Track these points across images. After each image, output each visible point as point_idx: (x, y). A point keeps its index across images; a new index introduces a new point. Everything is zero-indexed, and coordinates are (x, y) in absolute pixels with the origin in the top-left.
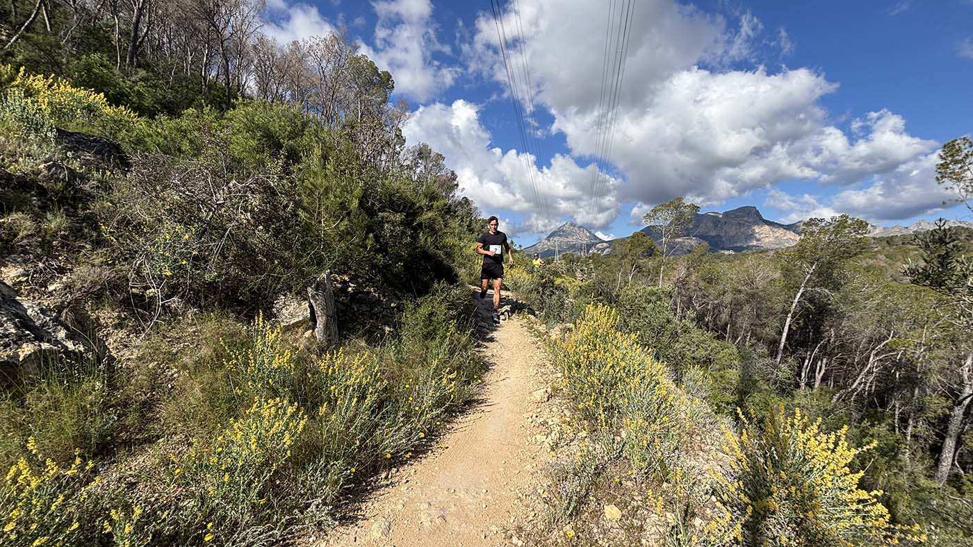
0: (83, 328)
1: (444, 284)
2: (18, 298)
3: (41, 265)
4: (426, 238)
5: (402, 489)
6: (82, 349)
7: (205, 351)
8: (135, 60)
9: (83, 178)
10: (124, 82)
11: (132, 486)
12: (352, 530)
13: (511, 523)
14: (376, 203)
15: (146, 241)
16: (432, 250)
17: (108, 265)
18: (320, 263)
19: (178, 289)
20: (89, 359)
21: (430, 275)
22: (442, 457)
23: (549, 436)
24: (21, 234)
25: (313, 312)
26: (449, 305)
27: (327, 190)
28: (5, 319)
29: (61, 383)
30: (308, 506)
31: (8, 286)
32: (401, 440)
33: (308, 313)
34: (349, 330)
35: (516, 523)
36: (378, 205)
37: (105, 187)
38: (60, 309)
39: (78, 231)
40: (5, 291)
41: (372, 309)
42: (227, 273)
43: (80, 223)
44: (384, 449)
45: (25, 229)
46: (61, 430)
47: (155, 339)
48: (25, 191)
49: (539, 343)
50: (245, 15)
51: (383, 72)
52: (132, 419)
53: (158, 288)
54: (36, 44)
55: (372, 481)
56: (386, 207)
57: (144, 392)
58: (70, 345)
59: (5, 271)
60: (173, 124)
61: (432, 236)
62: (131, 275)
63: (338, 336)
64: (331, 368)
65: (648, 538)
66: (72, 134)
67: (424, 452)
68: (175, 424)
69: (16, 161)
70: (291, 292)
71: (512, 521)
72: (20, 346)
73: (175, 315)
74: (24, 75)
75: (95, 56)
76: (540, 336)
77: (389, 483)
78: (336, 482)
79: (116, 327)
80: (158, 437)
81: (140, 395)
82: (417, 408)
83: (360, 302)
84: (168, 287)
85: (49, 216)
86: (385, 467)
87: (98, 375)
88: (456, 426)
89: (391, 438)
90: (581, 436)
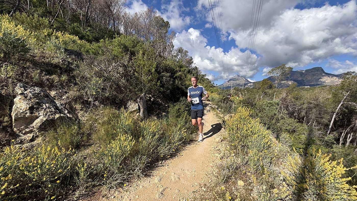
0: (72, 110)
1: (184, 98)
2: (55, 101)
3: (60, 91)
4: (178, 82)
5: (166, 168)
6: (72, 117)
7: (106, 119)
8: (87, 24)
9: (72, 64)
10: (84, 32)
11: (85, 158)
12: (149, 179)
13: (202, 182)
14: (161, 69)
15: (88, 83)
16: (180, 86)
17: (78, 91)
18: (141, 91)
19: (98, 99)
20: (73, 120)
21: (180, 95)
22: (180, 158)
23: (220, 155)
24: (55, 82)
25: (139, 107)
26: (186, 106)
27: (144, 65)
28: (52, 107)
29: (66, 126)
30: (135, 170)
31: (52, 97)
32: (166, 151)
33: (138, 107)
34: (151, 114)
35: (204, 183)
36: (162, 71)
37: (78, 66)
38: (66, 104)
39: (70, 81)
40: (51, 98)
41: (159, 107)
42: (112, 94)
43: (71, 78)
44: (161, 154)
45: (56, 80)
46: (66, 140)
47: (91, 114)
48: (56, 68)
49: (220, 121)
50: (120, 5)
52: (85, 138)
53: (92, 98)
54: (59, 22)
55: (156, 164)
56: (164, 71)
57: (88, 131)
58: (68, 115)
59: (52, 92)
60: (97, 45)
61: (180, 81)
62: (84, 94)
63: (147, 115)
64: (145, 125)
65: (254, 194)
66: (69, 50)
67: (175, 156)
68: (97, 141)
69: (54, 59)
70: (132, 100)
71: (203, 182)
72: (55, 115)
73: (97, 107)
74: (56, 32)
75: (75, 24)
76: (220, 118)
77: (162, 165)
78: (144, 163)
79: (81, 110)
80: (92, 145)
81: (87, 131)
82: (173, 141)
83: (155, 104)
84: (95, 98)
85: (62, 76)
86: (161, 160)
87: (76, 125)
88: (186, 148)
89: (163, 150)
90: (232, 155)
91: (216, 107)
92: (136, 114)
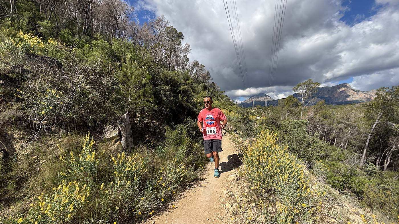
1: (189, 119)
4: (182, 97)
14: (160, 81)
17: (21, 109)
18: (123, 109)
25: (120, 133)
32: (147, 204)
33: (117, 133)
51: (179, 32)
61: (186, 96)
63: (133, 144)
73: (53, 133)
79: (21, 139)
86: (137, 220)
88: (185, 194)
90: (252, 206)
92: (115, 142)
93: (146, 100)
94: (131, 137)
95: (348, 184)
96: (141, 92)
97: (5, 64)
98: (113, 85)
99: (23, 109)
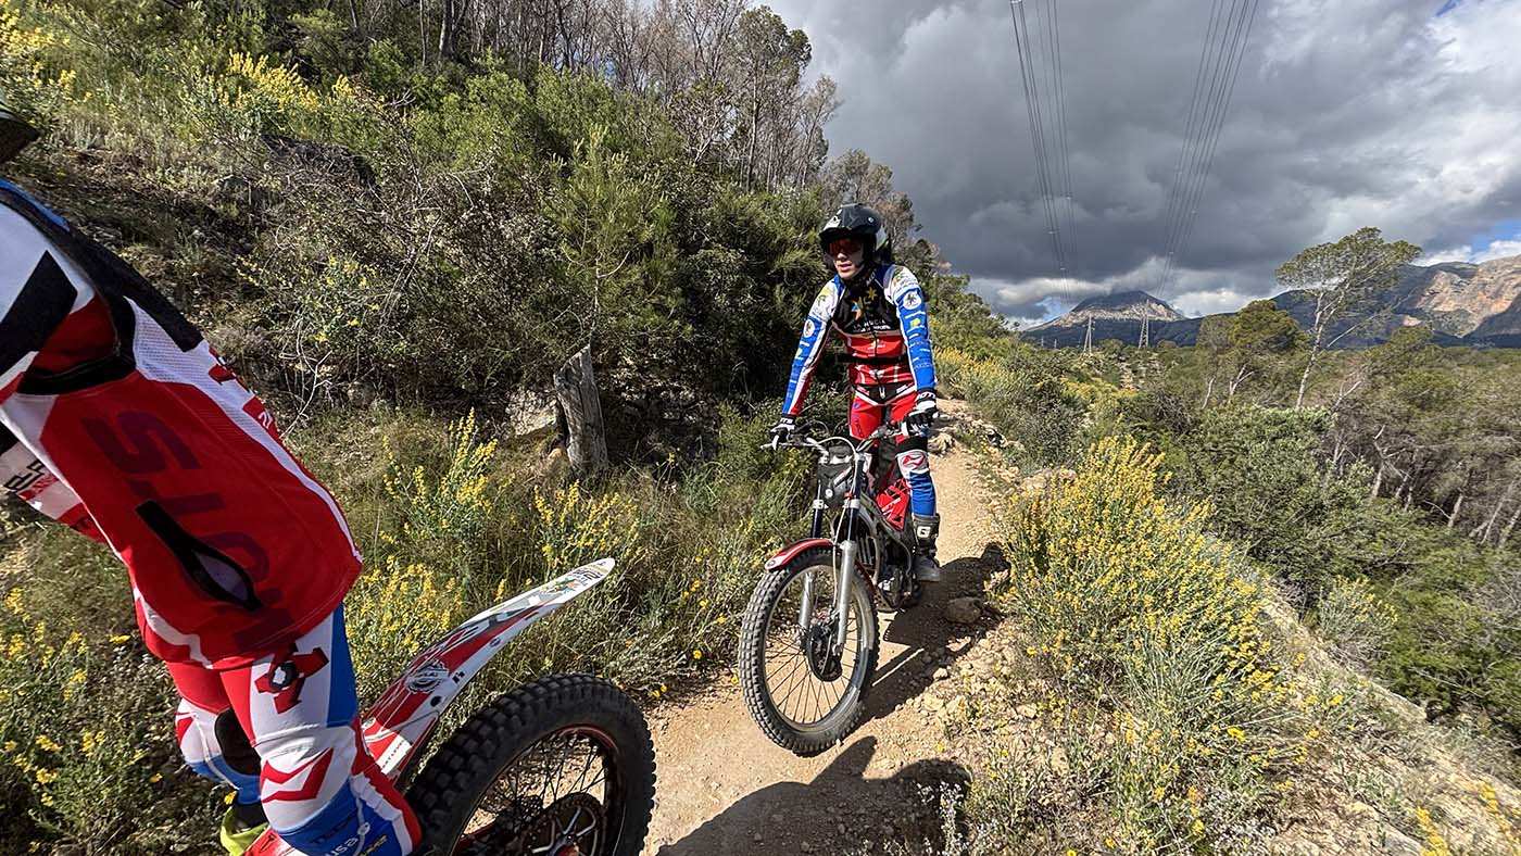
4: (788, 298)
14: (705, 234)
16: (795, 318)
17: (256, 325)
25: (562, 417)
33: (553, 419)
49: (995, 502)
51: (794, 33)
53: (313, 363)
61: (800, 295)
63: (605, 460)
76: (998, 489)
90: (1023, 712)
91: (990, 428)
92: (548, 450)
93: (654, 305)
94: (599, 433)
95: (1479, 686)
96: (636, 273)
97: (203, 171)
98: (542, 246)
99: (265, 324)
